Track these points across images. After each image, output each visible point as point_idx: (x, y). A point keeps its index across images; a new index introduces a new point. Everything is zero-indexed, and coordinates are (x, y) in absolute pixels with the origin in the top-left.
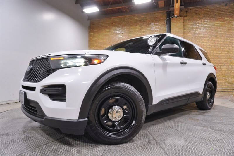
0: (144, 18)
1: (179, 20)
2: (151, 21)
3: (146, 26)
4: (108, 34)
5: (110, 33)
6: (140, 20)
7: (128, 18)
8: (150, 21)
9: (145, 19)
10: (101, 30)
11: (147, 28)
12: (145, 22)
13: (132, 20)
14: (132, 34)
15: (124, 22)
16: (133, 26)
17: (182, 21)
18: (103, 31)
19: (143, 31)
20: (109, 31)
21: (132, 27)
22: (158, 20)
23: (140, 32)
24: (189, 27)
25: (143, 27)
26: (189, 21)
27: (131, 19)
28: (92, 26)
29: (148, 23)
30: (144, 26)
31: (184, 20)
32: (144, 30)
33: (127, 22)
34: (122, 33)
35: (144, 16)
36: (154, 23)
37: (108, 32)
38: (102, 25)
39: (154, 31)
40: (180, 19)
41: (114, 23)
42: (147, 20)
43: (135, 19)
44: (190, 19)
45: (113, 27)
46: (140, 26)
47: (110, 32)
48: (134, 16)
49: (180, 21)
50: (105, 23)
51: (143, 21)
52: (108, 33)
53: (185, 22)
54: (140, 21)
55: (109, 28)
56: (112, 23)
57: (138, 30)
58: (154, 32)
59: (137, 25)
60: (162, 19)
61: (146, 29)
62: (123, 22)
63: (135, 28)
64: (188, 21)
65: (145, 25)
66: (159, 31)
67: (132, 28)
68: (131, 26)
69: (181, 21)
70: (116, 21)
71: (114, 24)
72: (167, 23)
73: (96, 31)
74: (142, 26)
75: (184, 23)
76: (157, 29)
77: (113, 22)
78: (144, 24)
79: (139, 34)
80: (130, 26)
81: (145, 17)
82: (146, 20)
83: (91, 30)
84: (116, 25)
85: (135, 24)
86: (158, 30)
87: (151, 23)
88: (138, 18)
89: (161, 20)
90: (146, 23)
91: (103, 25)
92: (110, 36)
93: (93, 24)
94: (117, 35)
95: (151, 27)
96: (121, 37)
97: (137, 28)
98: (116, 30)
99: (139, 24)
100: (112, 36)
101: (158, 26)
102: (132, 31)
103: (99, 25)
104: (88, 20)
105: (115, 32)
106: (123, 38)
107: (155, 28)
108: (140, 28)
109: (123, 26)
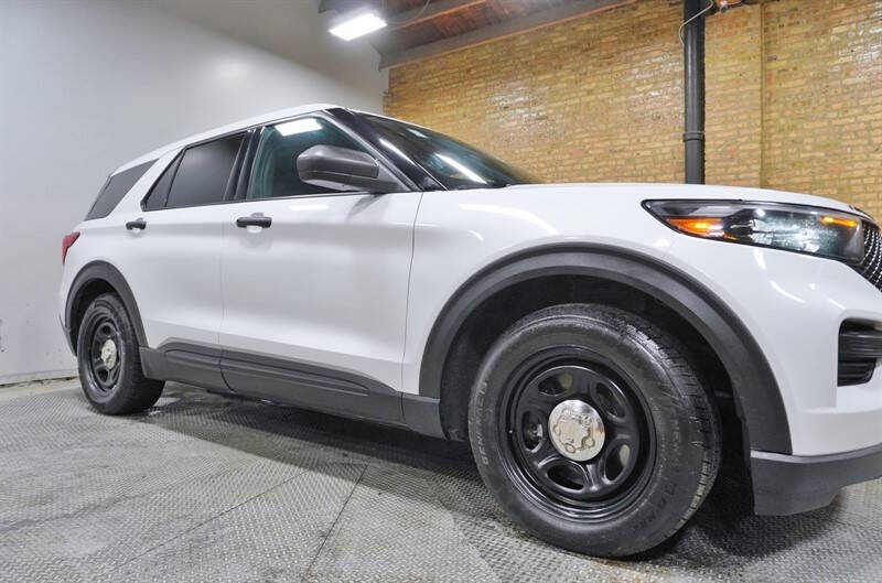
0: (588, 31)
1: (741, 20)
2: (619, 42)
3: (600, 66)
4: (452, 116)
5: (461, 110)
6: (573, 42)
7: (527, 41)
8: (613, 42)
9: (593, 35)
10: (428, 102)
11: (602, 75)
12: (593, 49)
13: (542, 49)
14: (542, 107)
15: (511, 62)
16: (545, 72)
17: (755, 23)
18: (436, 105)
19: (586, 87)
20: (456, 101)
21: (541, 78)
22: (650, 34)
23: (574, 95)
24: (793, 47)
25: (585, 74)
26: (791, 17)
27: (539, 46)
28: (395, 89)
29: (607, 51)
30: (590, 68)
31: (766, 16)
32: (593, 85)
33: (522, 60)
34: (506, 108)
35: (589, 27)
36: (631, 49)
37: (452, 106)
38: (431, 81)
39: (633, 84)
40: (749, 16)
41: (474, 68)
42: (604, 41)
43: (555, 41)
44: (796, 9)
45: (471, 85)
46: (574, 70)
47: (459, 105)
48: (551, 30)
49: (745, 24)
50: (442, 73)
51: (585, 46)
52: (454, 112)
53: (773, 28)
54: (574, 47)
55: (454, 91)
56: (468, 71)
57: (565, 85)
58: (634, 88)
59: (560, 68)
60: (665, 26)
61: (600, 78)
62: (505, 61)
63: (557, 80)
64: (785, 20)
65: (593, 64)
66: (654, 83)
67: (542, 81)
68: (539, 73)
69: (750, 25)
70: (480, 59)
71: (473, 71)
72: (685, 40)
73: (410, 106)
74: (584, 70)
75: (766, 30)
76: (647, 76)
77: (470, 66)
78: (588, 56)
79: (572, 102)
80: (534, 74)
81: (595, 30)
82: (599, 39)
83: (395, 104)
84: (483, 74)
85: (554, 63)
86: (648, 79)
87: (619, 52)
88: (564, 38)
89: (663, 31)
90: (600, 51)
91: (436, 79)
92: (461, 122)
93: (401, 83)
94: (487, 117)
95: (621, 67)
96: (502, 123)
97: (563, 80)
98: (483, 96)
99: (571, 59)
100: (468, 121)
101: (650, 59)
102: (544, 94)
103: (419, 84)
104: (380, 68)
105: (478, 105)
106: (509, 124)
107: (636, 71)
108: (573, 77)
109: (509, 76)
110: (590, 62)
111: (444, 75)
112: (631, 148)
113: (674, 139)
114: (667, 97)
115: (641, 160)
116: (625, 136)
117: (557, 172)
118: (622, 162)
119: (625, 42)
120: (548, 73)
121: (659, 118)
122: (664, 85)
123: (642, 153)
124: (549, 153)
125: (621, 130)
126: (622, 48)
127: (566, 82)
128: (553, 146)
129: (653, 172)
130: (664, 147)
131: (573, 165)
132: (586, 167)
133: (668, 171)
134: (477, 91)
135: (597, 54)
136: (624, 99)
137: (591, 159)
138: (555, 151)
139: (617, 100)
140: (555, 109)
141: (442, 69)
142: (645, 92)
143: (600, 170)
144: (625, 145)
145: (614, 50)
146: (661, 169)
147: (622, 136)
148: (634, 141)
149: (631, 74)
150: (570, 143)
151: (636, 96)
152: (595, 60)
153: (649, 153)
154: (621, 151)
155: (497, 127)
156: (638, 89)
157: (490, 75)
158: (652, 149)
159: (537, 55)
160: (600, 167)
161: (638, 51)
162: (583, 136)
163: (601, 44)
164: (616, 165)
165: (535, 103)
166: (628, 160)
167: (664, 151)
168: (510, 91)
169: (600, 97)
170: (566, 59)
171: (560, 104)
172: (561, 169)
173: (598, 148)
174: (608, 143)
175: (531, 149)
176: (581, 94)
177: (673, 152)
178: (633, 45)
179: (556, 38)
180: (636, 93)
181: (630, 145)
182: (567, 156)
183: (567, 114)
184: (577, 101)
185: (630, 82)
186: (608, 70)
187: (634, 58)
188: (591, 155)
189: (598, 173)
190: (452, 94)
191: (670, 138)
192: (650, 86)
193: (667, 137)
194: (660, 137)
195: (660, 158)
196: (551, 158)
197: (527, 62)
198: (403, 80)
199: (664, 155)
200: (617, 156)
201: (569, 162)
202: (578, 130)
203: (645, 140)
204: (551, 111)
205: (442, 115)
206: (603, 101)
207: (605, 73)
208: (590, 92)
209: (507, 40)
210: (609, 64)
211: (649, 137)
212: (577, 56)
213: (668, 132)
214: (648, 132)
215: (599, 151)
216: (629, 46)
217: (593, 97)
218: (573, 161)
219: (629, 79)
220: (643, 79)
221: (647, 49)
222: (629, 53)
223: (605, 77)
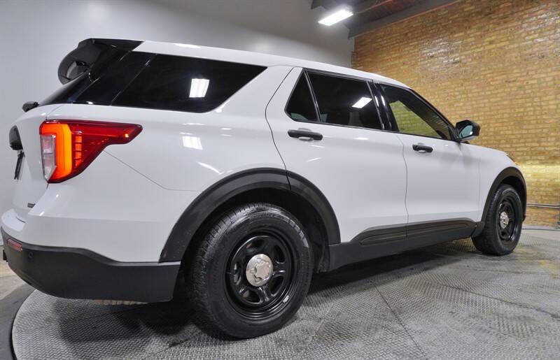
0: (490, 1)
2: (513, 6)
3: (499, 24)
4: (396, 64)
5: (402, 61)
6: (479, 10)
7: (447, 12)
8: (509, 7)
10: (380, 56)
11: (500, 30)
12: (493, 13)
13: (457, 16)
14: (457, 55)
15: (435, 26)
16: (459, 32)
18: (386, 58)
19: (488, 39)
20: (398, 55)
21: (456, 35)
23: (480, 45)
25: (488, 30)
27: (454, 14)
28: (359, 50)
29: (504, 13)
30: (491, 26)
32: (493, 38)
33: (443, 24)
34: (432, 57)
36: (523, 11)
37: (396, 57)
38: (382, 43)
39: (523, 35)
41: (410, 32)
42: (502, 6)
43: (466, 10)
45: (408, 43)
46: (479, 28)
47: (400, 57)
48: (463, 2)
50: (389, 37)
51: (487, 11)
52: (397, 62)
54: (479, 13)
55: (397, 48)
56: (406, 34)
57: (473, 39)
58: (524, 38)
59: (470, 28)
61: (498, 33)
62: (431, 26)
63: (468, 36)
65: (494, 23)
66: (539, 33)
67: (456, 38)
68: (455, 32)
70: (414, 26)
71: (409, 35)
73: (369, 59)
74: (487, 28)
76: (534, 28)
77: (407, 31)
78: (490, 18)
79: (479, 50)
80: (452, 33)
82: (498, 6)
83: (359, 59)
84: (416, 36)
85: (465, 25)
86: (534, 30)
87: (512, 13)
88: (473, 7)
90: (498, 14)
91: (385, 42)
92: (402, 67)
93: (362, 45)
94: (419, 64)
95: (515, 24)
96: (429, 67)
97: (471, 36)
98: (416, 50)
99: (478, 22)
100: (406, 67)
101: (537, 16)
102: (459, 46)
103: (374, 45)
104: (349, 37)
105: (412, 56)
106: (434, 68)
107: (525, 25)
108: (478, 33)
109: (434, 36)
110: (491, 22)
111: (389, 39)
112: (522, 79)
113: (554, 71)
114: (550, 42)
115: (530, 87)
116: (518, 71)
117: (468, 97)
118: (515, 89)
119: (517, 6)
120: (462, 32)
121: (543, 57)
122: (548, 33)
123: (531, 82)
124: (462, 85)
125: (515, 67)
126: (515, 11)
127: (474, 37)
128: (465, 80)
129: (538, 94)
130: (547, 77)
131: (478, 92)
132: (488, 93)
133: (551, 93)
134: (412, 48)
135: (496, 17)
136: (516, 45)
137: (492, 88)
138: (466, 83)
139: (512, 46)
140: (466, 55)
141: (389, 35)
142: (533, 40)
143: (499, 95)
144: (517, 77)
145: (509, 12)
146: (544, 92)
147: (515, 71)
148: (525, 74)
149: (522, 28)
150: (476, 78)
151: (526, 43)
152: (495, 21)
153: (535, 81)
154: (514, 81)
155: (426, 69)
156: (527, 38)
157: (420, 37)
158: (538, 79)
159: (453, 20)
160: (498, 93)
161: (527, 12)
162: (486, 72)
163: (500, 9)
164: (511, 91)
165: (452, 52)
166: (520, 87)
167: (547, 79)
168: (434, 46)
169: (498, 45)
170: (474, 21)
171: (470, 52)
172: (470, 95)
173: (497, 80)
174: (504, 76)
175: (449, 83)
176: (484, 44)
177: (554, 80)
178: (523, 8)
179: (466, 8)
180: (525, 41)
181: (520, 77)
182: (474, 87)
183: (475, 58)
184: (482, 49)
185: (521, 34)
186: (506, 26)
187: (525, 17)
188: (492, 85)
189: (497, 97)
190: (396, 50)
191: (552, 71)
192: (537, 35)
193: (549, 70)
194: (544, 71)
195: (544, 85)
196: (464, 88)
197: (445, 26)
198: (363, 43)
199: (547, 82)
200: (511, 85)
201: (476, 90)
202: (483, 69)
203: (533, 72)
204: (463, 57)
205: (389, 64)
206: (501, 48)
207: (503, 29)
208: (491, 43)
209: (433, 12)
210: (505, 22)
211: (536, 71)
212: (481, 18)
213: (551, 66)
214: (535, 67)
215: (497, 82)
216: (521, 9)
217: (493, 46)
218: (479, 90)
219: (521, 31)
220: (531, 31)
221: (534, 9)
222: (520, 14)
223: (502, 31)
